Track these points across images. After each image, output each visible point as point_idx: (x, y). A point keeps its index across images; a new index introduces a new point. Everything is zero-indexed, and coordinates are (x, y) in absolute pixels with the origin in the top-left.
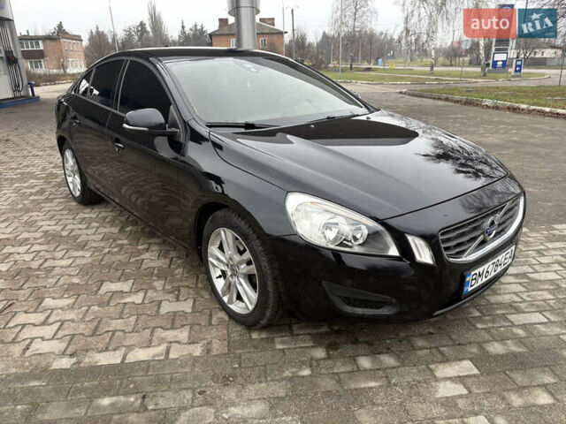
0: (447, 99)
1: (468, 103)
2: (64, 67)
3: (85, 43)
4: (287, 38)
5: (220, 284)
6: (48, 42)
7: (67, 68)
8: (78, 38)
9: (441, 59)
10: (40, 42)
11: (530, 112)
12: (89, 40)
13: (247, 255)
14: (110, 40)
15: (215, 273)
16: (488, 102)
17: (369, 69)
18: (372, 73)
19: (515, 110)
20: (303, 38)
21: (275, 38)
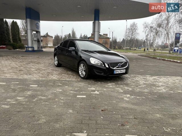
0: (149, 57)
1: (154, 58)
2: (47, 44)
3: (53, 38)
4: (111, 40)
5: (80, 73)
6: (44, 38)
7: (48, 44)
8: (52, 37)
9: (160, 48)
10: (42, 38)
11: (168, 61)
12: (54, 38)
13: (85, 67)
14: (60, 38)
15: (80, 72)
16: (158, 58)
17: (135, 50)
18: (136, 51)
19: (164, 60)
20: (116, 40)
21: (107, 40)
